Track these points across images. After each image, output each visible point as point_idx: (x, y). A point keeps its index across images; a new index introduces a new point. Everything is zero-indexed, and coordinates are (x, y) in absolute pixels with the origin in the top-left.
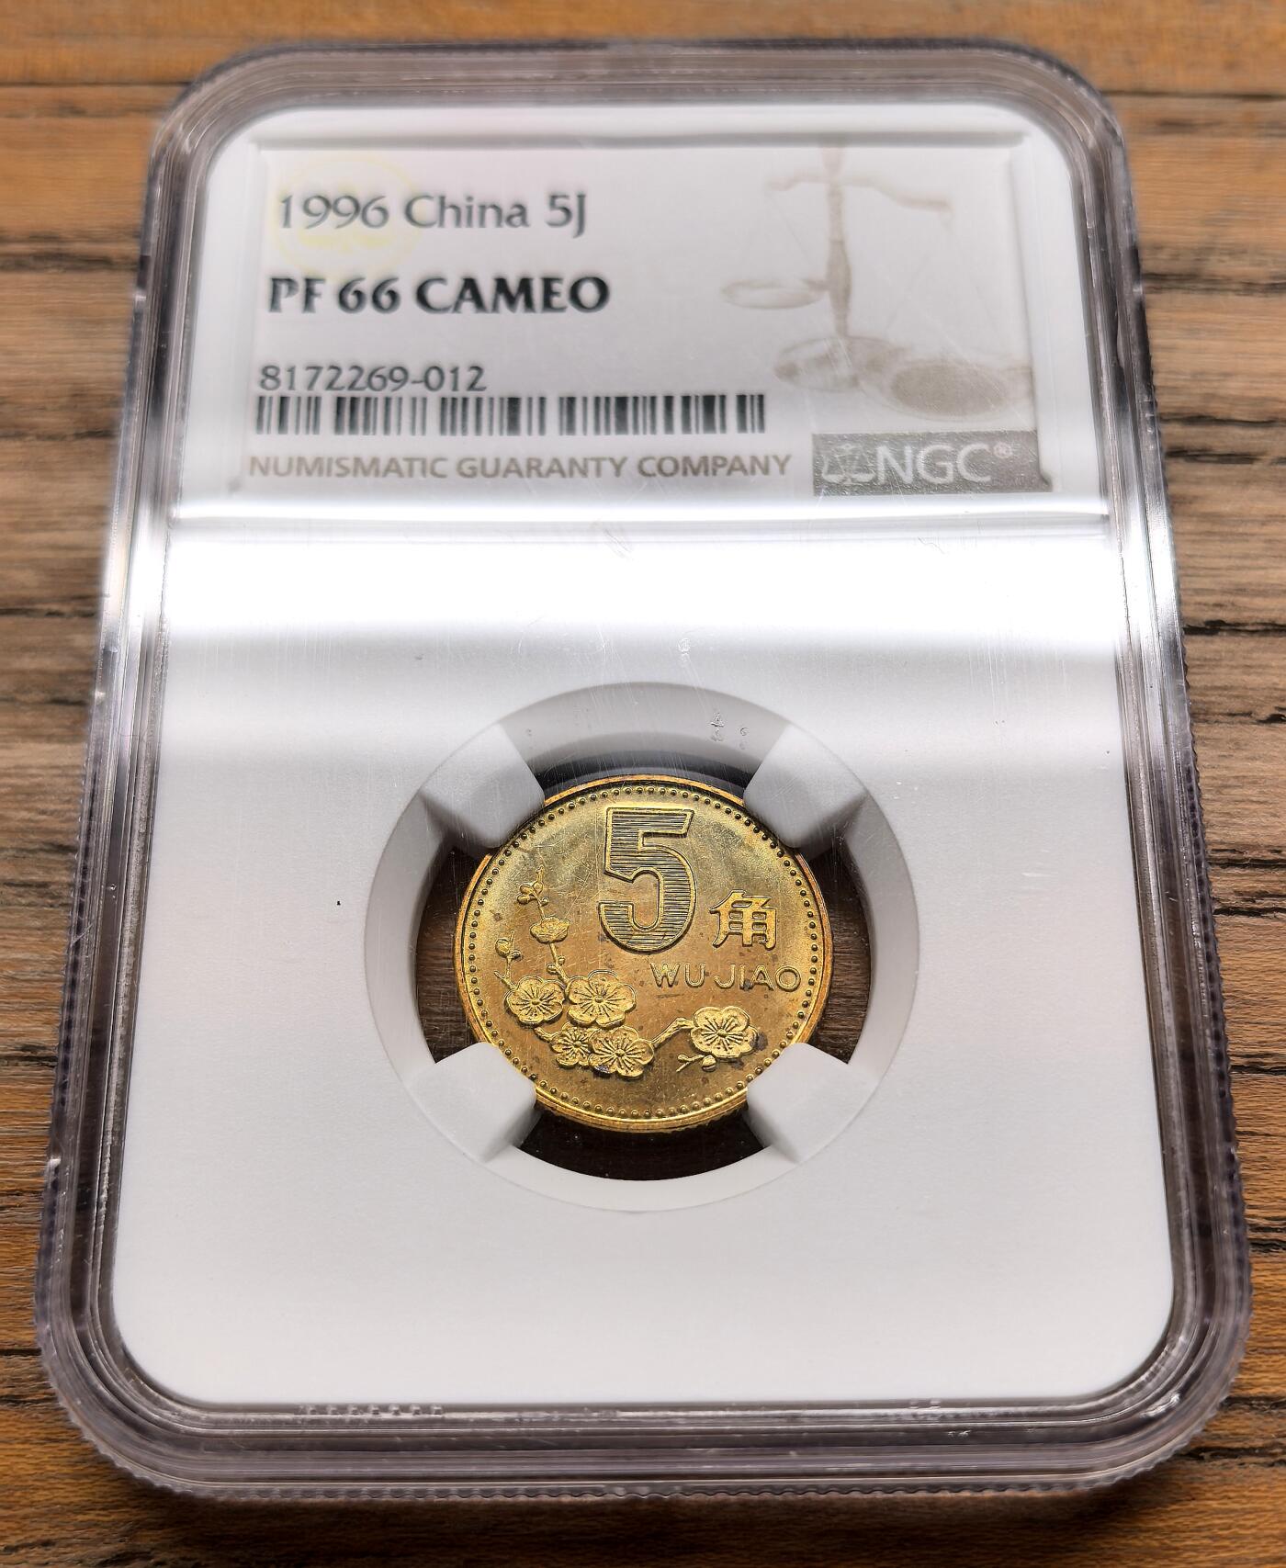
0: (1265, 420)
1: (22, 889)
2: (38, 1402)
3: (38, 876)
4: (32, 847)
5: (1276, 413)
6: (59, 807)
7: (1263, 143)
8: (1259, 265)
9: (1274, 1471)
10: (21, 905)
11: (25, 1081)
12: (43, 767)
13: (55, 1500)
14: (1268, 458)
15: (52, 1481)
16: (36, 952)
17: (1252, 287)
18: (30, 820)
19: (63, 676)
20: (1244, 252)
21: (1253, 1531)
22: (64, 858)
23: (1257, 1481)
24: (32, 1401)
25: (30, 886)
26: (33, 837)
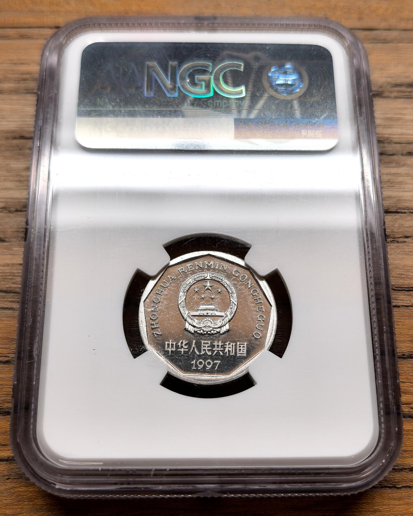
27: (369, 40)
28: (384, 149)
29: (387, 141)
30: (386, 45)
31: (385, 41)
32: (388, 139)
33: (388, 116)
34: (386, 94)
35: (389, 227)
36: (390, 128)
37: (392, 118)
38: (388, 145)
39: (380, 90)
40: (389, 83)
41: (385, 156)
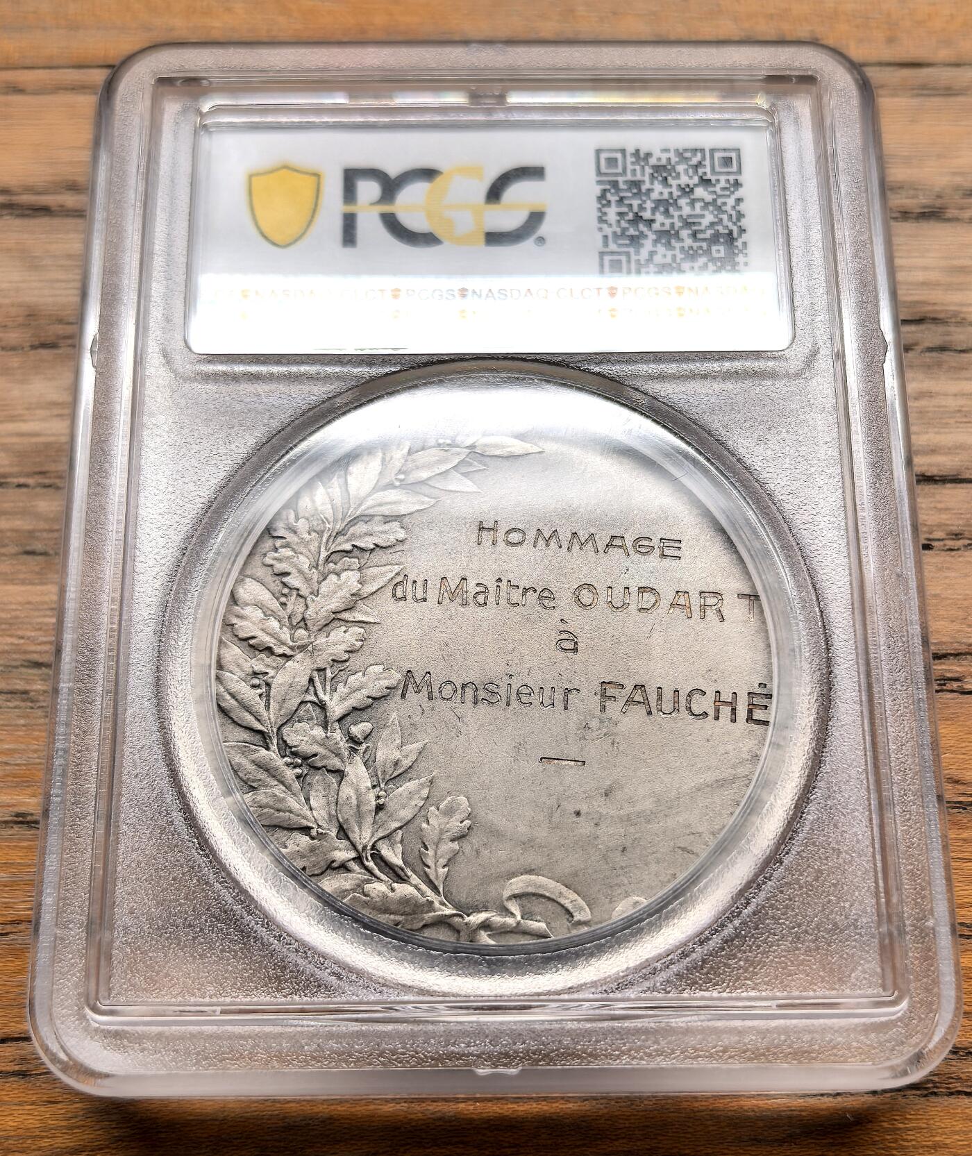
0: (917, 318)
1: (9, 696)
2: (40, 1074)
3: (20, 685)
4: (14, 663)
5: (925, 313)
6: (33, 634)
7: (915, 102)
8: (913, 197)
9: (928, 1100)
10: (9, 708)
11: (19, 839)
12: (20, 603)
13: (56, 1146)
14: (918, 348)
15: (53, 1132)
16: (22, 743)
17: (907, 215)
18: (12, 644)
19: (31, 534)
20: (901, 188)
21: (914, 1143)
22: (40, 672)
23: (915, 1107)
24: (36, 1074)
25: (15, 693)
26: (14, 656)
27: (913, 89)
28: (947, 338)
29: (953, 320)
30: (952, 99)
31: (949, 92)
32: (956, 314)
33: (956, 262)
34: (951, 213)
35: (962, 514)
36: (961, 290)
37: (965, 267)
38: (958, 330)
39: (938, 203)
40: (957, 188)
41: (952, 354)
